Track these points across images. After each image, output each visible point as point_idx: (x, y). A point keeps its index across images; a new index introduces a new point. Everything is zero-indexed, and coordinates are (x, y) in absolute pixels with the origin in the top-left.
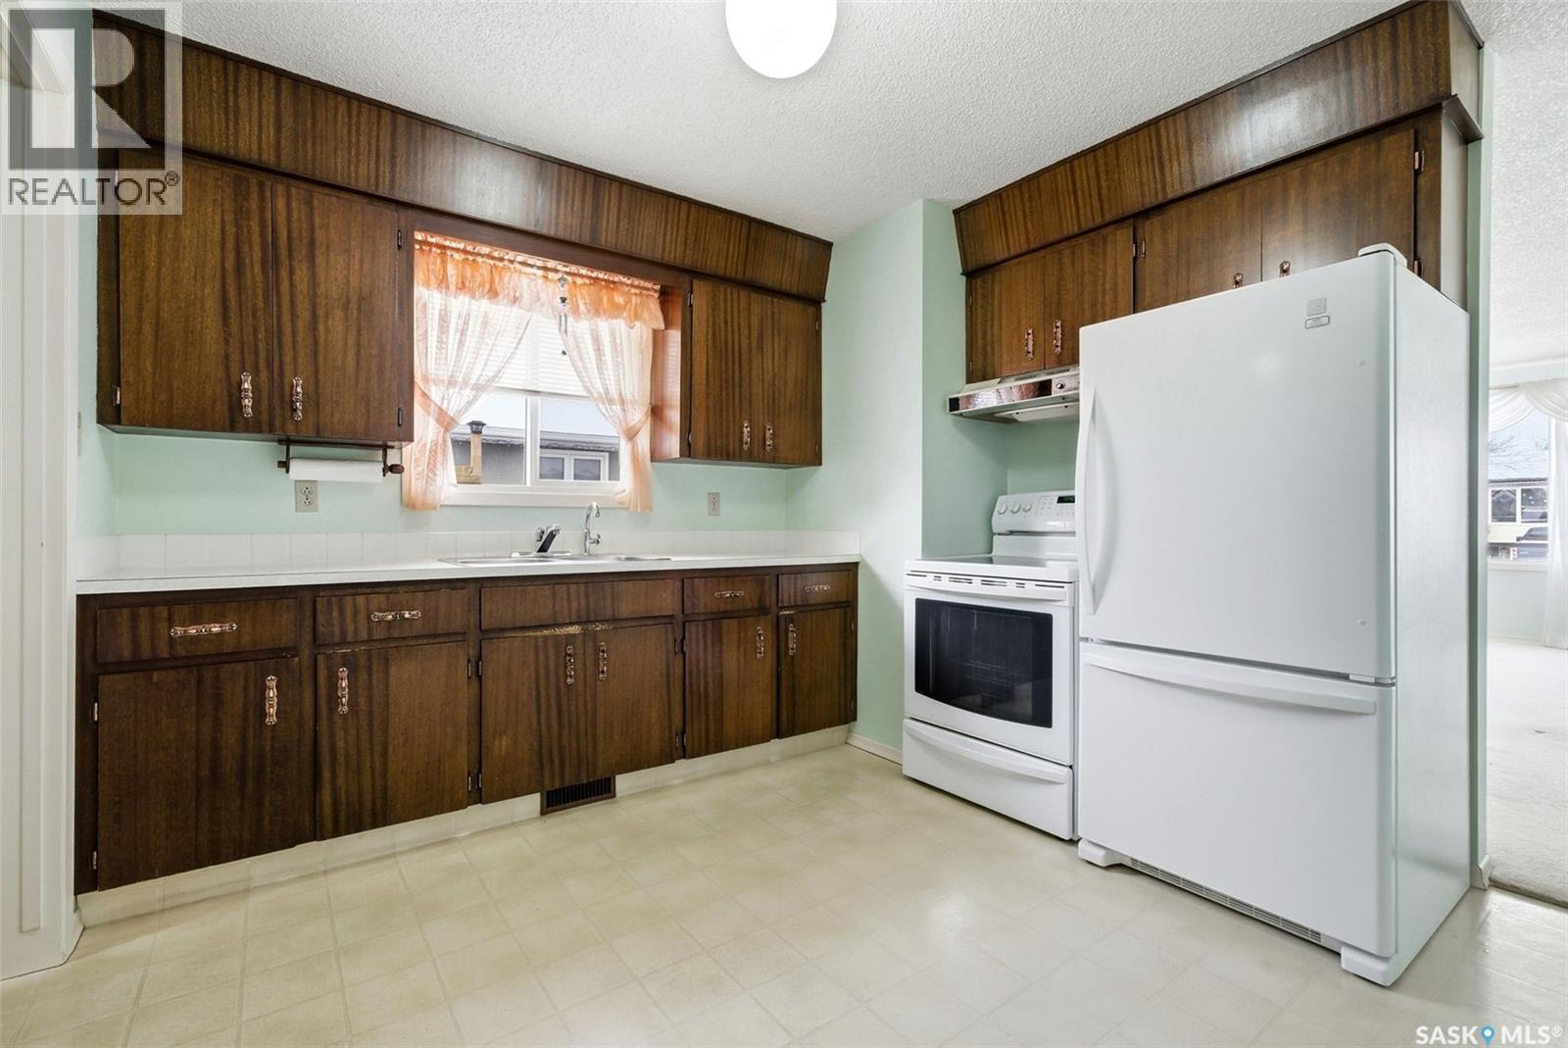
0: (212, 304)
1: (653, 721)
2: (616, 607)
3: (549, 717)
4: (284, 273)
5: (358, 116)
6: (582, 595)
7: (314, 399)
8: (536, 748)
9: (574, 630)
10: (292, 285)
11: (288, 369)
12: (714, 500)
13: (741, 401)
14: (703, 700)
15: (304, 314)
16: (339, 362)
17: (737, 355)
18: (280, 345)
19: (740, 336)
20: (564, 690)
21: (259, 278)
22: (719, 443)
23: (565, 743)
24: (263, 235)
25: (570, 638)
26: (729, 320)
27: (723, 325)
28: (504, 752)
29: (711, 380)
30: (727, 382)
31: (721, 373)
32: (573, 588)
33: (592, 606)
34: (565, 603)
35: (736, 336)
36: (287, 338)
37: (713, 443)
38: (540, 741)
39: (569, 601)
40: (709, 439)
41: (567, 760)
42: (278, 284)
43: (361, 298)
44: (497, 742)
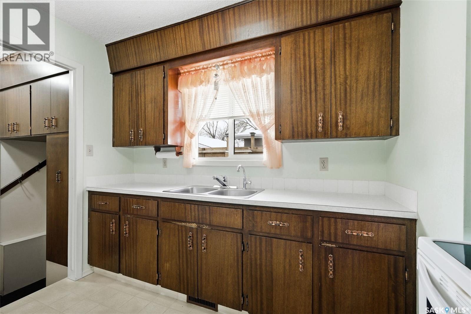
0: (127, 111)
1: (229, 283)
2: (211, 219)
3: (183, 261)
4: (139, 97)
5: (149, 39)
6: (196, 210)
7: (144, 134)
8: (178, 273)
9: (194, 225)
10: (141, 100)
11: (140, 127)
12: (324, 163)
13: (316, 100)
14: (259, 284)
15: (143, 108)
16: (150, 121)
17: (313, 72)
18: (139, 119)
19: (315, 59)
20: (188, 252)
21: (135, 101)
22: (300, 129)
23: (189, 275)
24: (136, 87)
25: (191, 229)
26: (307, 52)
27: (302, 57)
28: (167, 269)
29: (294, 93)
30: (306, 91)
31: (301, 86)
32: (193, 206)
33: (200, 216)
34: (190, 213)
35: (312, 60)
36: (140, 117)
37: (296, 129)
38: (180, 271)
39: (191, 212)
40: (293, 128)
41: (190, 285)
42: (138, 101)
43: (155, 99)
44: (166, 264)
